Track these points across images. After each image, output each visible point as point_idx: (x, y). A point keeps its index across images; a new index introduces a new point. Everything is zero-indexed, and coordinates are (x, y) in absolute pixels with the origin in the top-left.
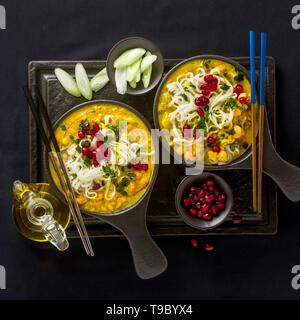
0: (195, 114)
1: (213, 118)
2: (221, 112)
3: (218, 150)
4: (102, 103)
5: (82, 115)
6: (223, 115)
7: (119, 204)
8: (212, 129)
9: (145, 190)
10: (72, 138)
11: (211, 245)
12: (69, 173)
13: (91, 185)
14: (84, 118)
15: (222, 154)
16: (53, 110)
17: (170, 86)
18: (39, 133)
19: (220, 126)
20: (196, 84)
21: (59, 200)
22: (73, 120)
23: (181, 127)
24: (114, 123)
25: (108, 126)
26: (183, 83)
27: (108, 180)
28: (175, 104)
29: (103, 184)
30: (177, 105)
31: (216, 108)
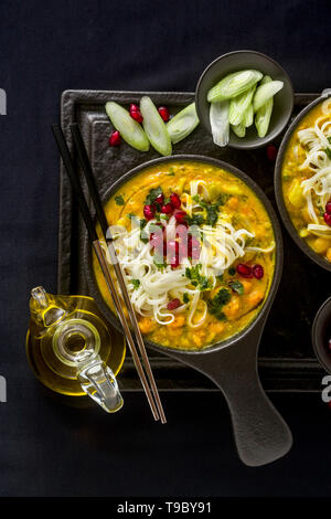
4: (187, 160)
5: (153, 179)
7: (213, 335)
9: (254, 314)
12: (126, 278)
13: (163, 301)
14: (154, 185)
16: (100, 173)
17: (303, 134)
21: (110, 326)
22: (136, 187)
23: (323, 204)
24: (207, 194)
25: (196, 199)
26: (326, 129)
27: (196, 292)
28: (312, 165)
29: (186, 299)
30: (315, 167)
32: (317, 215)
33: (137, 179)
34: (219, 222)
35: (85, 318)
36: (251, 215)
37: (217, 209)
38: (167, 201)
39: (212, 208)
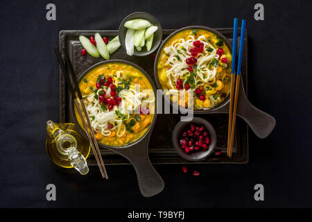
0: (187, 71)
1: (200, 74)
2: (207, 69)
3: (204, 99)
4: (115, 62)
5: (100, 71)
6: (209, 72)
7: (128, 140)
8: (199, 83)
9: (146, 130)
10: (91, 88)
11: (198, 171)
12: (89, 115)
13: (106, 125)
14: (101, 74)
15: (207, 102)
16: (77, 68)
17: (166, 49)
18: (67, 85)
19: (206, 80)
20: (187, 48)
21: (82, 136)
22: (93, 75)
23: (176, 80)
24: (124, 77)
25: (119, 79)
26: (177, 47)
27: (120, 121)
28: (170, 63)
29: (116, 124)
30: (172, 64)
31: (203, 66)
32: (174, 85)
33: (93, 71)
34: (130, 89)
35: (72, 134)
36: (144, 86)
37: (129, 83)
38: (106, 81)
39: (127, 83)
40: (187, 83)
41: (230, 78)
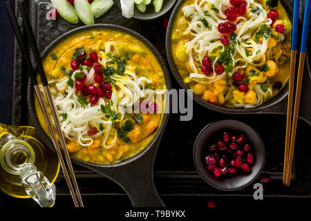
0: (219, 44)
1: (240, 49)
2: (252, 41)
3: (246, 90)
4: (102, 27)
5: (78, 41)
6: (255, 46)
7: (121, 154)
8: (238, 64)
9: (150, 138)
10: (63, 69)
12: (59, 112)
13: (85, 129)
14: (79, 45)
15: (251, 94)
17: (186, 9)
19: (250, 59)
20: (219, 7)
21: (46, 146)
22: (65, 47)
23: (200, 59)
24: (117, 52)
25: (109, 55)
26: (202, 6)
27: (108, 123)
28: (193, 31)
29: (102, 128)
30: (195, 33)
31: (245, 37)
32: (197, 67)
33: (67, 42)
34: (126, 72)
35: (30, 142)
36: (149, 67)
37: (125, 62)
38: (88, 57)
39: (122, 61)
40: (219, 63)
41: (288, 59)
